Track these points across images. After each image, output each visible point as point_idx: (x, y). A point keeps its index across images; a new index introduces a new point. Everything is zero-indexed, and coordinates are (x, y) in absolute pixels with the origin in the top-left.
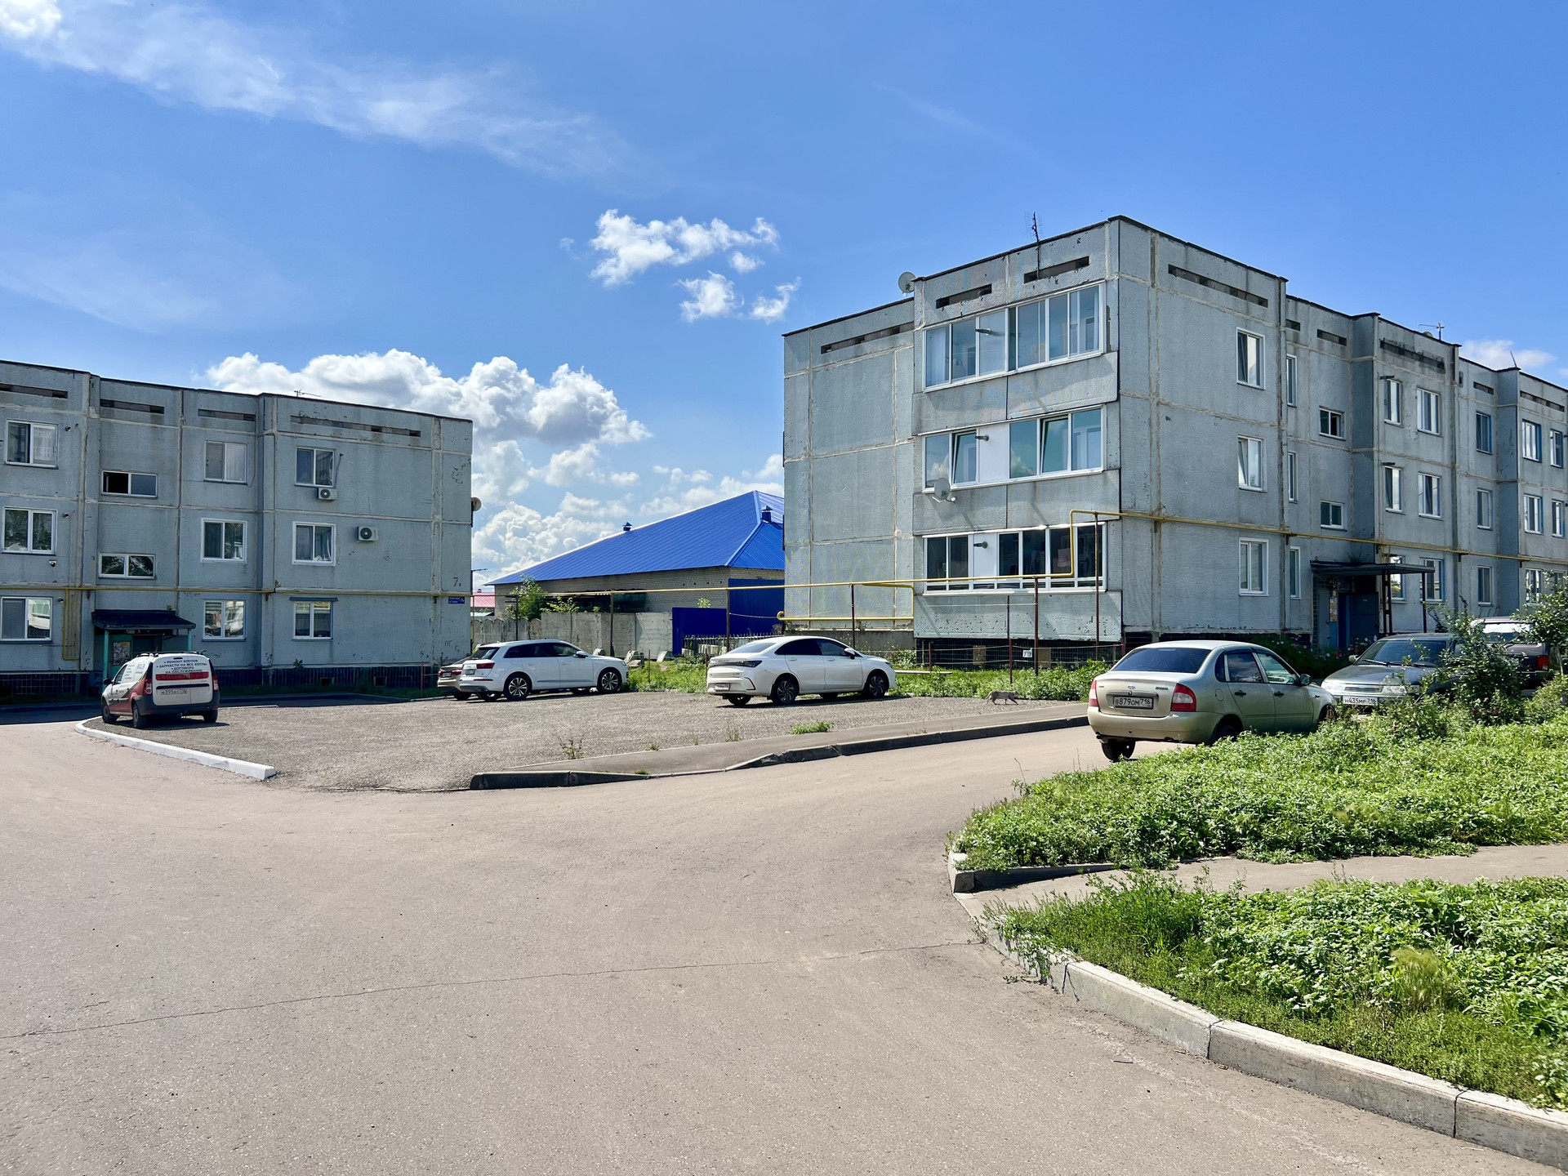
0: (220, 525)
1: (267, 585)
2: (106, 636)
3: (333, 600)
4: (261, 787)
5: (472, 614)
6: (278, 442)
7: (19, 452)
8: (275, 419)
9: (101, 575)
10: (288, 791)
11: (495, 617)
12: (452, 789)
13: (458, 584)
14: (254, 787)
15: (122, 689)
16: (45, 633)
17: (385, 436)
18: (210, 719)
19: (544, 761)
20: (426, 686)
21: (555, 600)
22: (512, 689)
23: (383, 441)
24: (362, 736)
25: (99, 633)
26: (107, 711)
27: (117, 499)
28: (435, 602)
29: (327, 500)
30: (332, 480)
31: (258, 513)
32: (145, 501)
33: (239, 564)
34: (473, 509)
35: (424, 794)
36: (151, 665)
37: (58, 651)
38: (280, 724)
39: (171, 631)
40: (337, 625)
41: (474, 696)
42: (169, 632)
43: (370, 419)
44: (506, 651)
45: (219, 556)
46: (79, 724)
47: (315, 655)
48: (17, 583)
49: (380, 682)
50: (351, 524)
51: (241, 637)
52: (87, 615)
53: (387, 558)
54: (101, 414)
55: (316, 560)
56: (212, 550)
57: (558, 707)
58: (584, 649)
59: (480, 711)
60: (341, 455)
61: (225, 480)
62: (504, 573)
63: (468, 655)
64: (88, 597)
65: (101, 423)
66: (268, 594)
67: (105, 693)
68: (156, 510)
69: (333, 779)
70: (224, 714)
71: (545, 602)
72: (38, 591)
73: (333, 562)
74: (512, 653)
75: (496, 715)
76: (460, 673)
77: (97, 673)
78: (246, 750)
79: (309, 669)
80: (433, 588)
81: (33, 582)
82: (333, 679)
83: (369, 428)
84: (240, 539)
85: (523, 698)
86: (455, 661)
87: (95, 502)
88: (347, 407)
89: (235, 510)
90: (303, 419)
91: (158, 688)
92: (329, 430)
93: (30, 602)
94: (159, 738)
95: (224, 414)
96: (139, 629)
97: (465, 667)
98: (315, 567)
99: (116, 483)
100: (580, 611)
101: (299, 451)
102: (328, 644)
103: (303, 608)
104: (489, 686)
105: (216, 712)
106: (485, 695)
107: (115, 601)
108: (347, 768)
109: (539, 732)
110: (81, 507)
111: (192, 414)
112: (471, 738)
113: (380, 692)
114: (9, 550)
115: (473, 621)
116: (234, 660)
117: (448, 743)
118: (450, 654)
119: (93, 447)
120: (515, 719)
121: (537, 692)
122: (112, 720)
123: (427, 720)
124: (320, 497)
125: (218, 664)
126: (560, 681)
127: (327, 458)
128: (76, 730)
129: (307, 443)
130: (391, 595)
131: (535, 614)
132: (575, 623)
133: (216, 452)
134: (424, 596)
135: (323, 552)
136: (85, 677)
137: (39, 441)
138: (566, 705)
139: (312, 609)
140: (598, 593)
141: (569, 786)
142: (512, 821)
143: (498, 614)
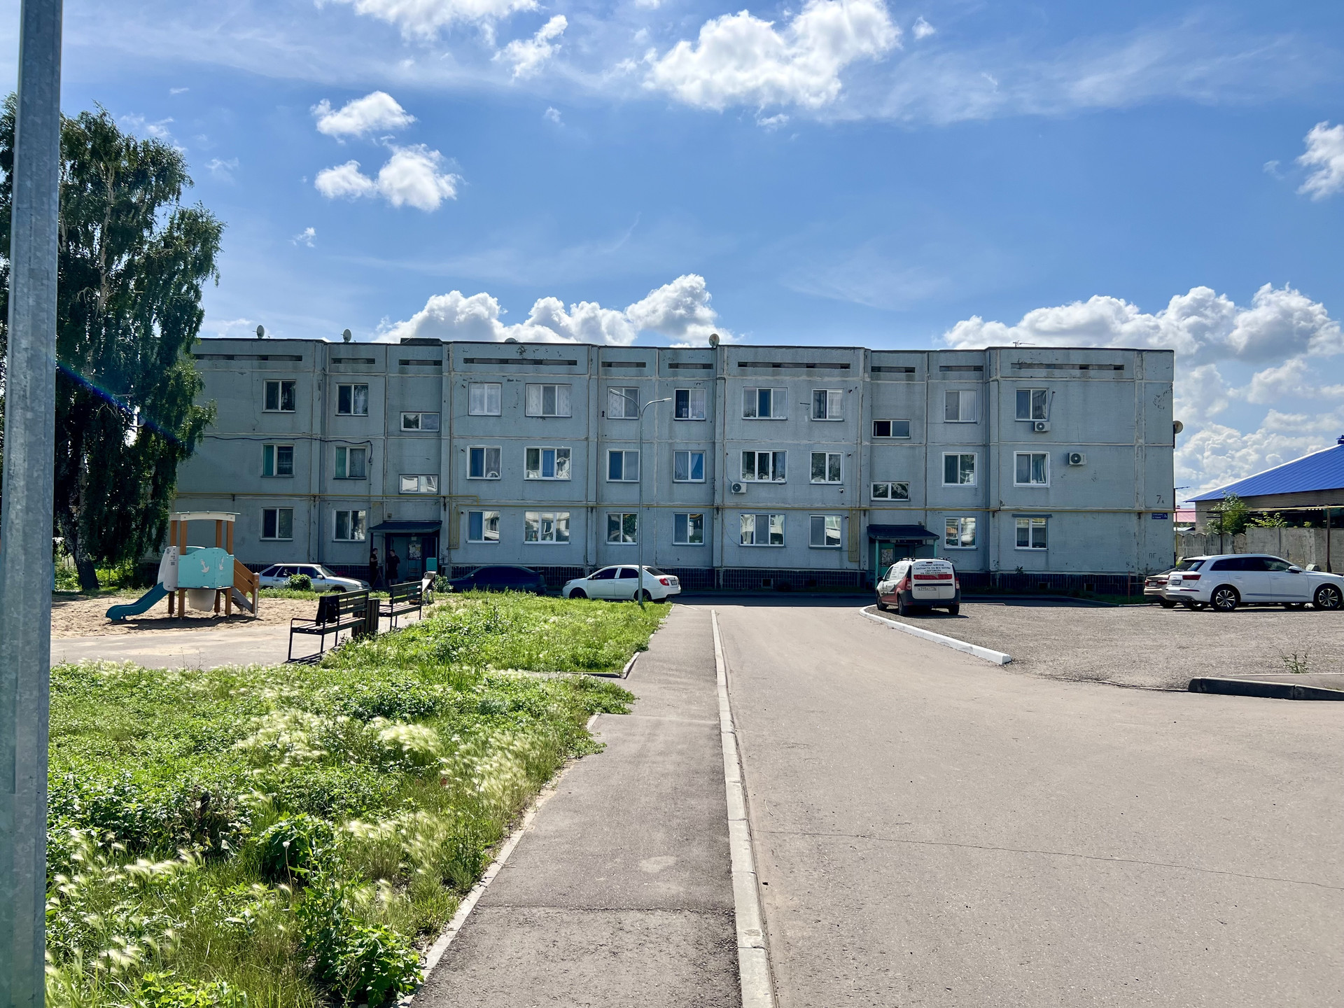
0: (956, 457)
1: (994, 504)
2: (877, 545)
3: (1048, 517)
4: (1000, 670)
5: (1175, 529)
6: (1001, 386)
7: (820, 411)
8: (998, 368)
9: (873, 499)
10: (1022, 676)
11: (1196, 533)
12: (1170, 689)
13: (1161, 501)
14: (995, 670)
15: (889, 585)
16: (837, 541)
17: (1092, 373)
18: (954, 613)
19: (1264, 672)
20: (1133, 593)
21: (1261, 516)
22: (1220, 600)
23: (1090, 377)
24: (1080, 634)
25: (872, 541)
26: (880, 601)
27: (882, 441)
28: (1140, 518)
29: (1042, 431)
30: (1046, 415)
31: (986, 446)
32: (902, 441)
33: (970, 488)
34: (1175, 431)
35: (1144, 691)
36: (910, 567)
37: (845, 555)
38: (1009, 619)
39: (921, 541)
40: (1052, 537)
41: (1179, 605)
42: (920, 542)
43: (1078, 359)
44: (1213, 563)
45: (956, 482)
46: (862, 610)
47: (1033, 563)
48: (819, 505)
49: (1090, 588)
50: (1063, 450)
51: (974, 547)
52: (864, 530)
53: (1094, 479)
54: (872, 378)
55: (1033, 483)
56: (951, 477)
57: (1270, 620)
58: (1296, 564)
59: (1188, 619)
60: (1054, 392)
61: (960, 421)
62: (1204, 491)
63: (1172, 567)
64: (865, 515)
65: (872, 384)
66: (994, 512)
67: (879, 587)
68: (910, 447)
69: (1060, 671)
70: (964, 608)
71: (1249, 518)
72: (832, 511)
73: (1048, 484)
74: (1218, 566)
75: (1205, 624)
76: (1166, 583)
77: (871, 572)
78: (985, 639)
79: (1028, 575)
80: (1137, 505)
81: (829, 505)
82: (1049, 584)
83: (1078, 367)
84: (971, 467)
85: (1231, 610)
86: (1161, 572)
87: (868, 444)
88: (1058, 351)
89: (968, 445)
90: (1021, 365)
91: (916, 585)
92: (1043, 372)
93: (827, 519)
94: (918, 624)
95: (959, 368)
96: (899, 539)
97: (1171, 578)
98: (1032, 488)
99: (882, 429)
100: (1288, 526)
101: (1018, 392)
102: (1044, 555)
103: (1022, 523)
104: (1196, 596)
105: (958, 606)
106: (1191, 605)
107: (884, 518)
108: (1070, 661)
109: (1254, 643)
110: (859, 449)
111: (935, 370)
112: (1184, 644)
113: (1091, 597)
114: (813, 481)
115: (1177, 534)
116: (970, 565)
117: (1161, 646)
118: (1153, 565)
119: (867, 404)
120: (1226, 628)
121: (1246, 604)
122: (883, 608)
123: (1138, 624)
124: (1036, 429)
125: (960, 568)
126: (1271, 595)
127: (1041, 396)
128: (861, 614)
129: (1024, 384)
130: (1099, 512)
131: (1239, 528)
132: (1284, 540)
133: (953, 397)
134: (1129, 512)
135: (1039, 476)
136: (863, 575)
137: (832, 402)
138: (1280, 619)
139: (1031, 524)
140: (1309, 508)
141: (1294, 699)
142: (1236, 726)
143: (1199, 529)
